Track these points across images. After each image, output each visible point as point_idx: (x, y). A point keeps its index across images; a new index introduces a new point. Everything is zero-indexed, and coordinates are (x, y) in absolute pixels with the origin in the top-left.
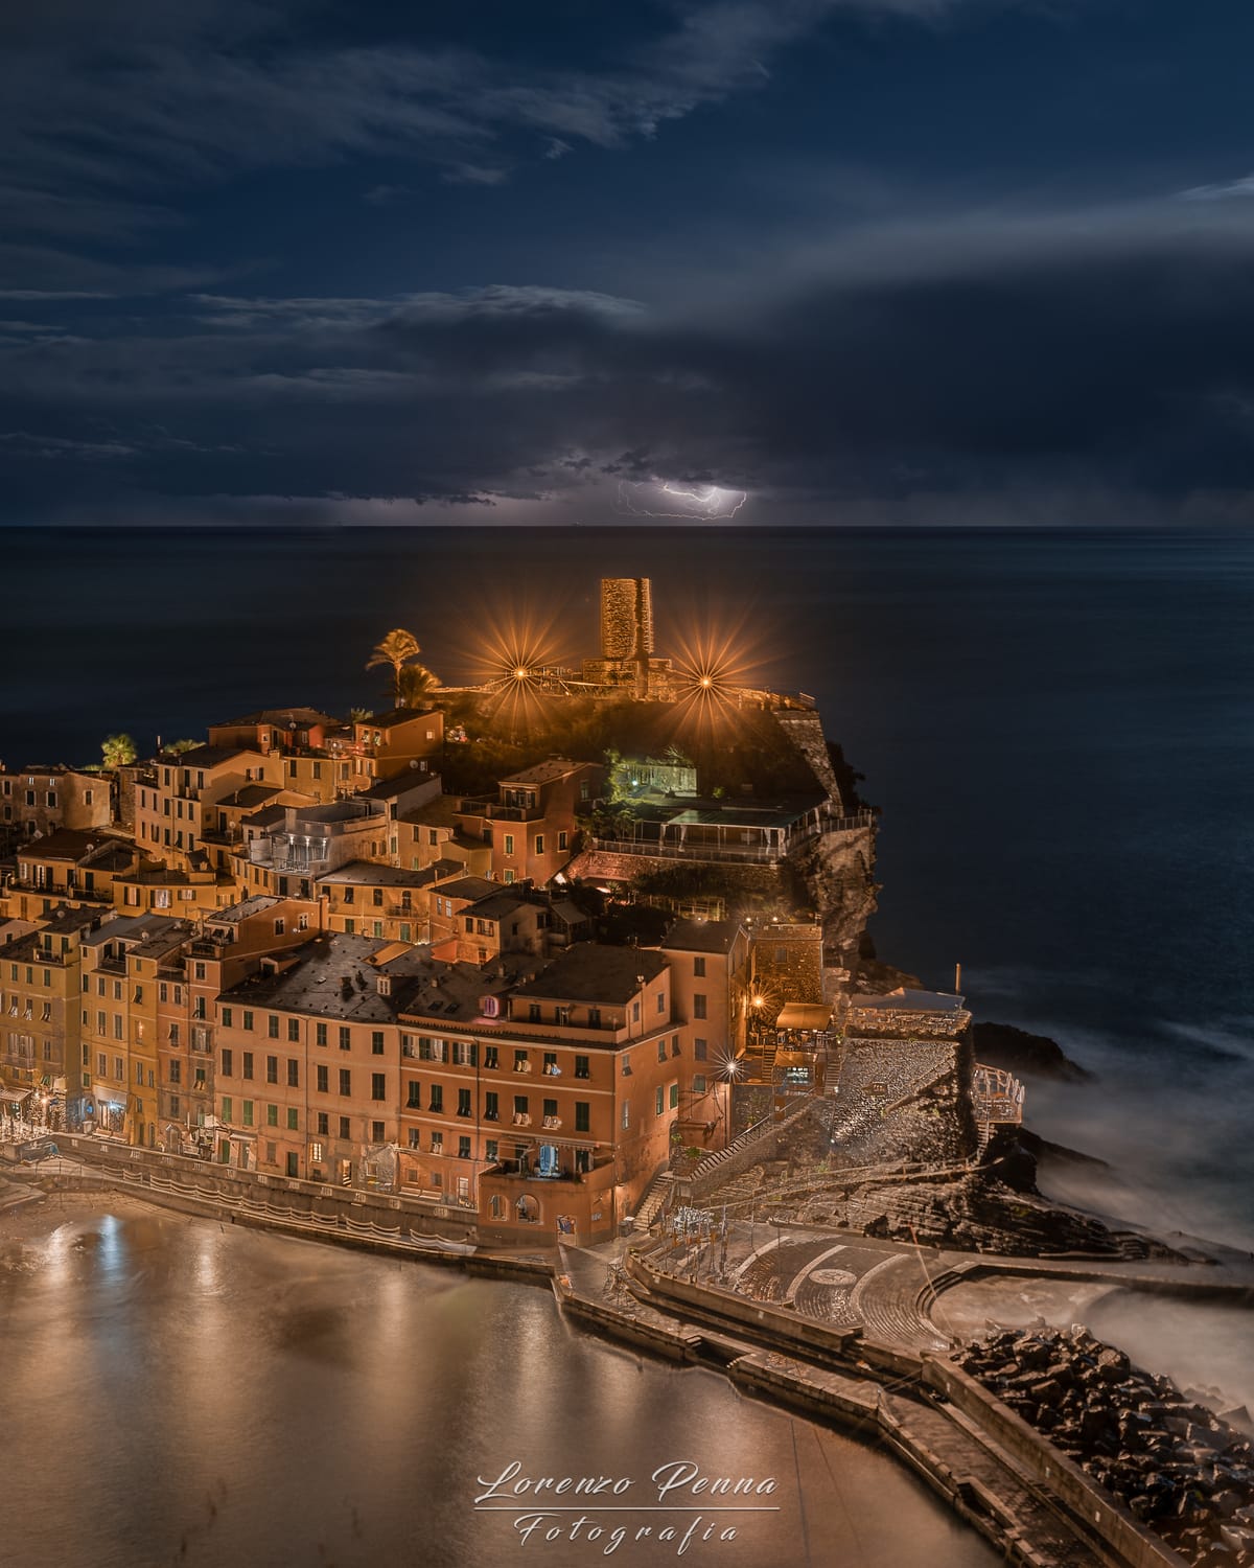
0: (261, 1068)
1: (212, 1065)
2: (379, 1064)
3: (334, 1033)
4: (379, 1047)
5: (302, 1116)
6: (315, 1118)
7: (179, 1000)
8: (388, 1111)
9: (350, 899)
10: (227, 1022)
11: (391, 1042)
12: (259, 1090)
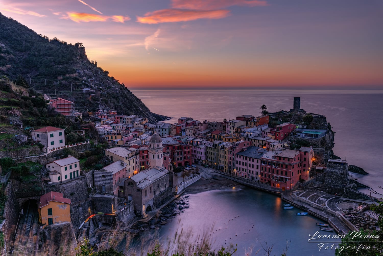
0: (241, 163)
1: (235, 163)
2: (258, 164)
3: (251, 159)
4: (258, 162)
5: (247, 170)
6: (249, 171)
7: (231, 154)
8: (259, 171)
9: (255, 141)
10: (237, 157)
11: (259, 161)
12: (241, 166)
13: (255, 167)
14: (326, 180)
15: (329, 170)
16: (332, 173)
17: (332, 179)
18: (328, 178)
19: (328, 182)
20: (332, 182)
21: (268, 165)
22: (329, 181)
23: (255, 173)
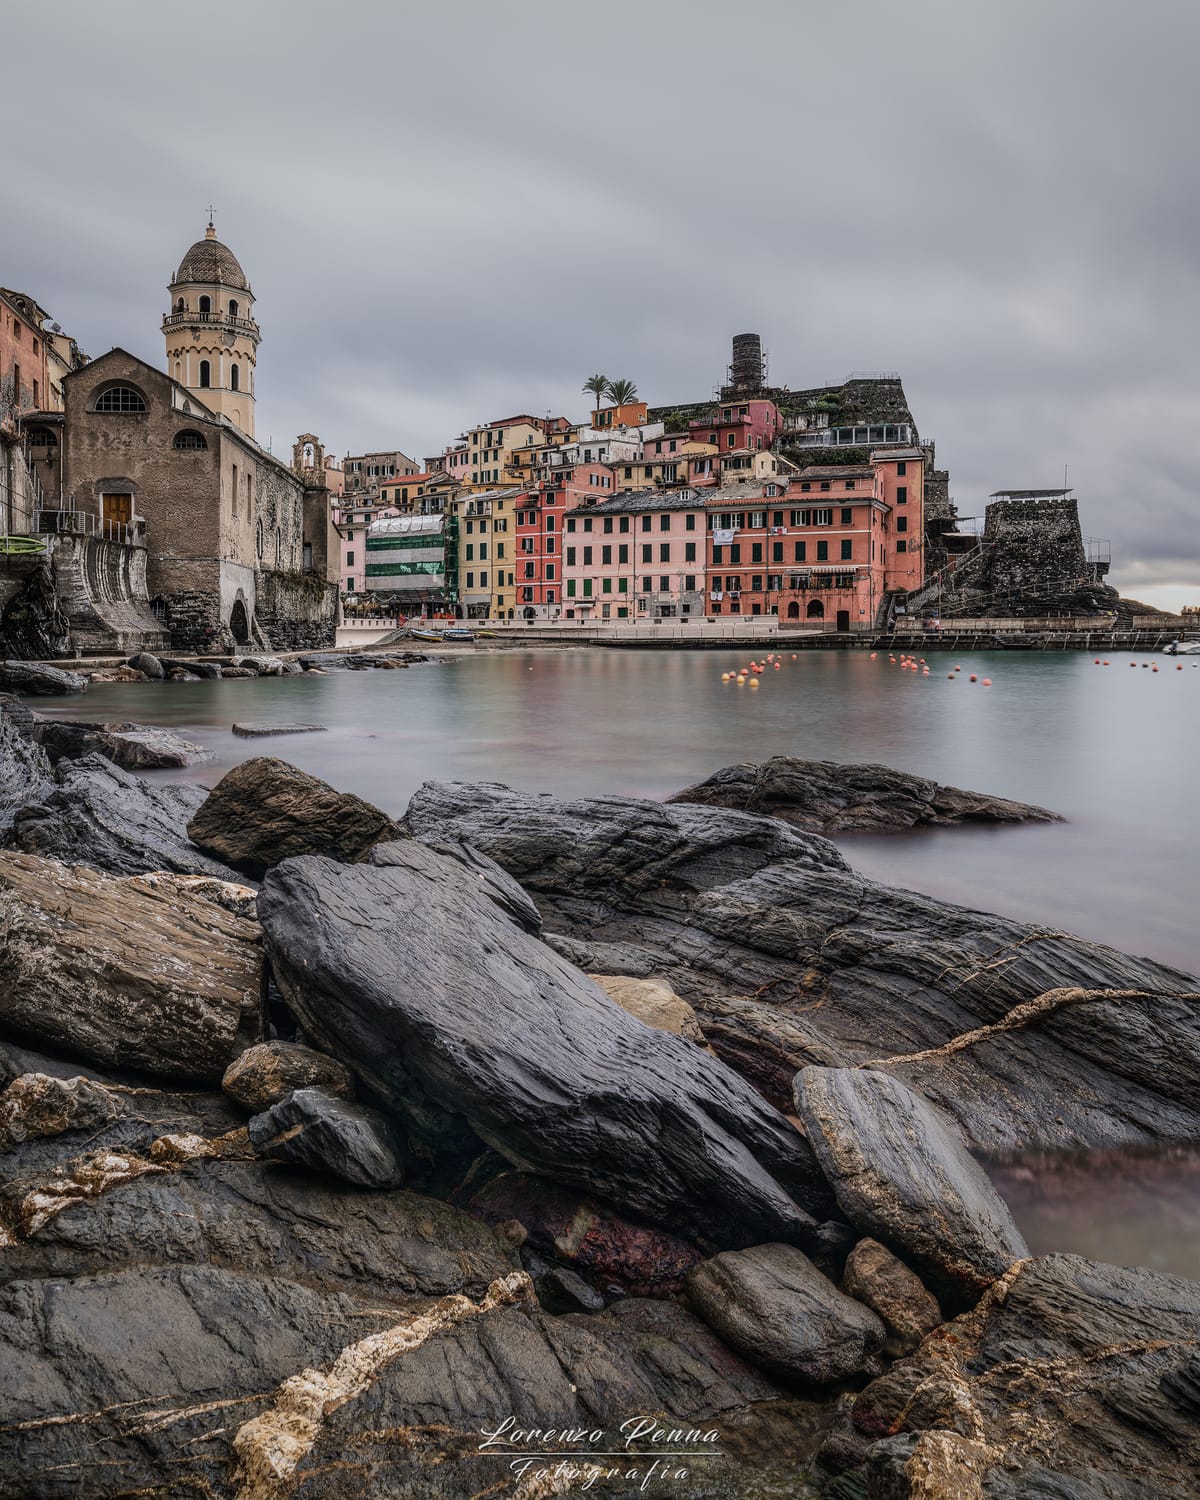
0: (597, 556)
1: (560, 560)
2: (691, 537)
3: (656, 521)
4: (690, 525)
5: (630, 583)
6: (640, 582)
7: (532, 522)
8: (698, 568)
9: (628, 475)
10: (572, 528)
11: (700, 520)
12: (598, 570)
13: (678, 553)
14: (1001, 577)
15: (1011, 529)
16: (1023, 540)
17: (1026, 567)
18: (1009, 567)
19: (1012, 582)
20: (1026, 580)
21: (750, 526)
22: (1013, 576)
23: (676, 584)
